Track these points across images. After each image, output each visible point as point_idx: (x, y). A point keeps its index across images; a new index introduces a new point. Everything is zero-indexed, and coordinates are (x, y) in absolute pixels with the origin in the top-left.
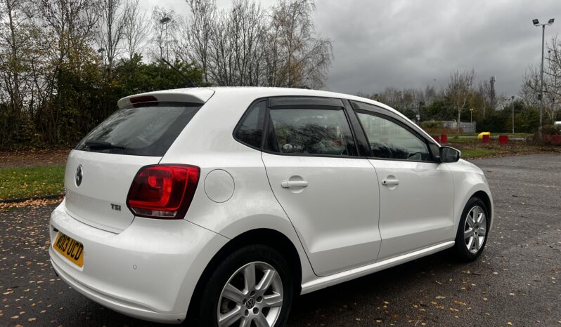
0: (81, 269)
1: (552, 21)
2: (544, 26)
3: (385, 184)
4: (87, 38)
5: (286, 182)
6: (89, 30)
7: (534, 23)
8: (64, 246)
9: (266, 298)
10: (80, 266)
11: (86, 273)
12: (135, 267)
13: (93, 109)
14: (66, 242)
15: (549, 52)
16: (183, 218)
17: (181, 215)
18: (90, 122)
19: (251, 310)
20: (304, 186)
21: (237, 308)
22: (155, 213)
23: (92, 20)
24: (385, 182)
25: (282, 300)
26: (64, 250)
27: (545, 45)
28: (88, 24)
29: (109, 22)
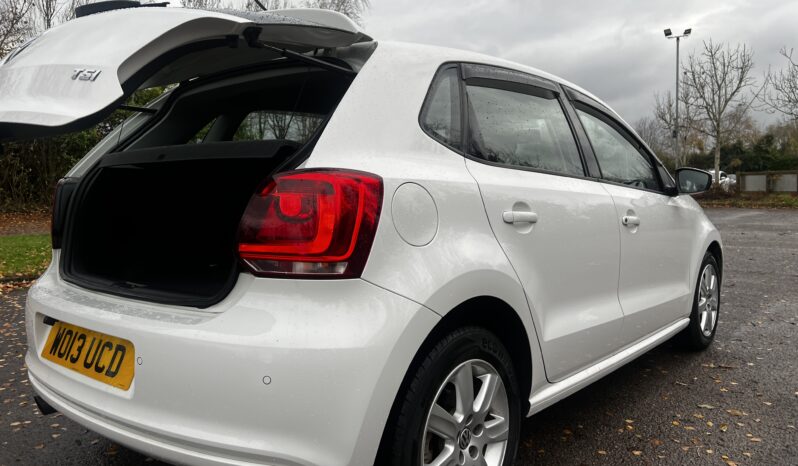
0: (128, 394)
1: (688, 32)
2: (678, 39)
3: (626, 223)
4: (10, 39)
5: (509, 213)
6: (12, 26)
7: (666, 35)
8: (74, 352)
9: (488, 427)
10: (125, 387)
11: (138, 401)
12: (267, 381)
13: (23, 152)
14: (78, 344)
15: (685, 73)
16: (358, 275)
17: (355, 270)
18: (19, 172)
19: (466, 451)
20: (532, 222)
21: (448, 450)
22: (299, 267)
23: (18, 11)
24: (626, 220)
25: (508, 429)
26: (74, 361)
27: (680, 65)
28: (11, 16)
29: (47, 15)
